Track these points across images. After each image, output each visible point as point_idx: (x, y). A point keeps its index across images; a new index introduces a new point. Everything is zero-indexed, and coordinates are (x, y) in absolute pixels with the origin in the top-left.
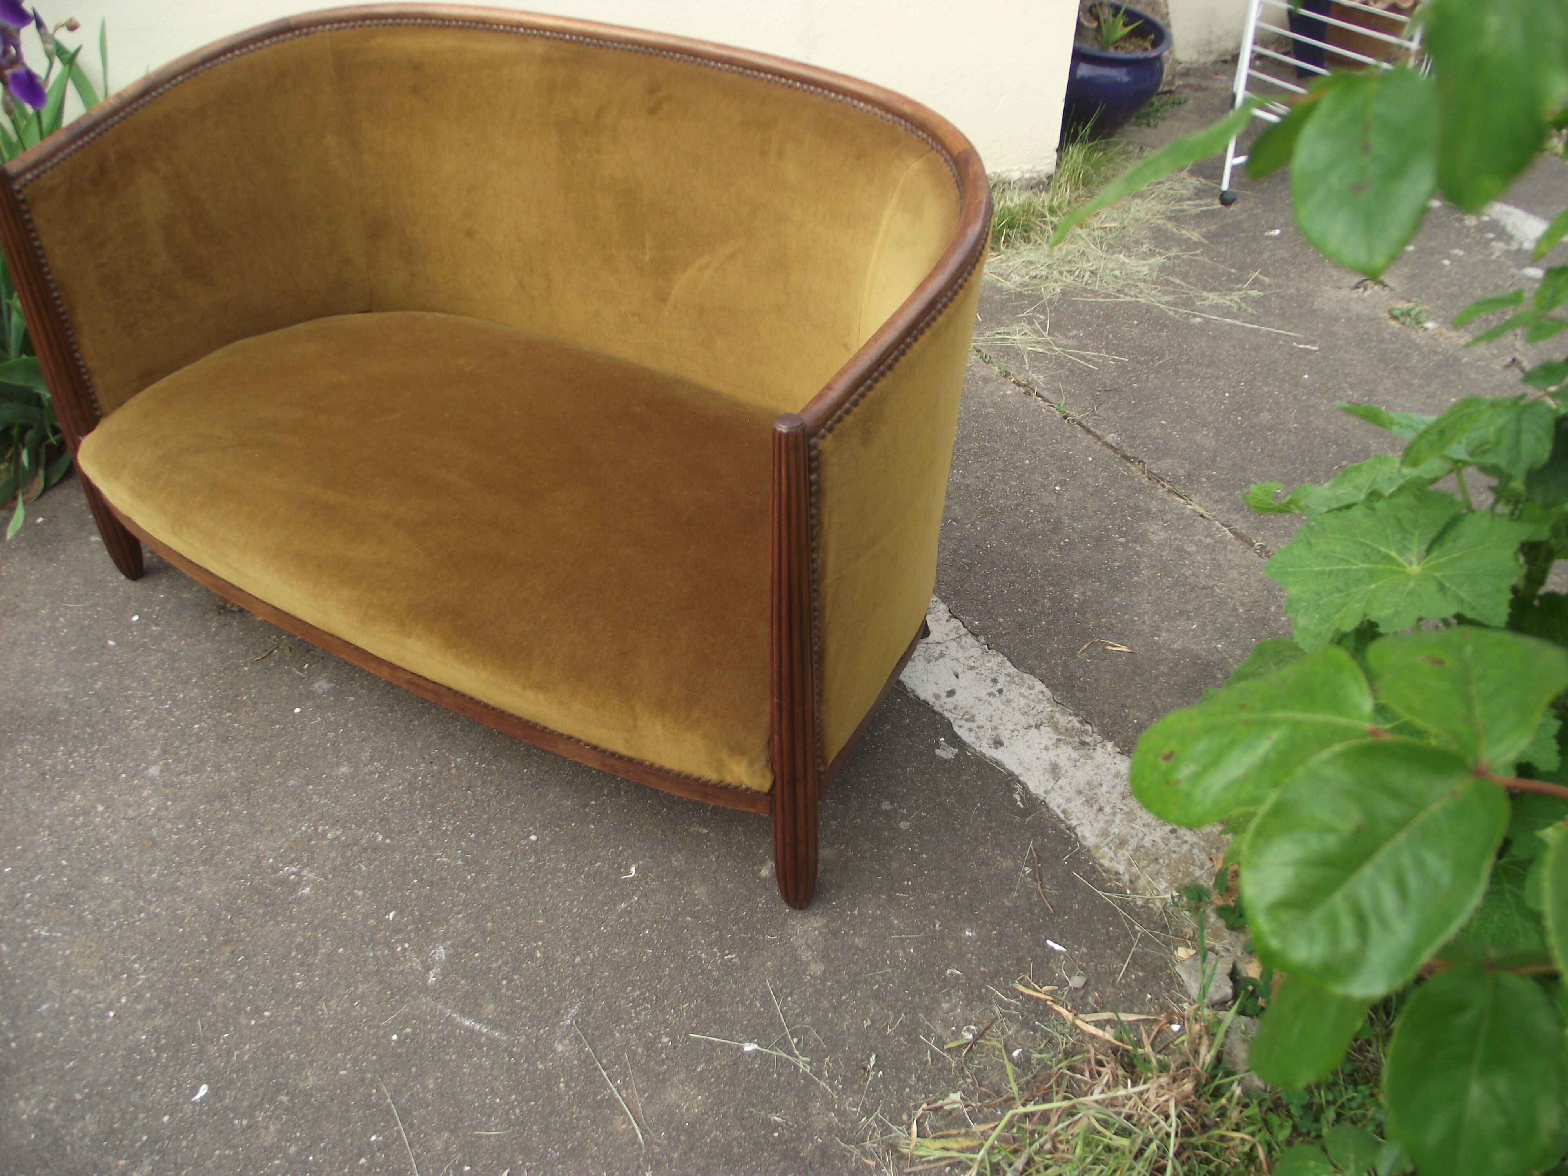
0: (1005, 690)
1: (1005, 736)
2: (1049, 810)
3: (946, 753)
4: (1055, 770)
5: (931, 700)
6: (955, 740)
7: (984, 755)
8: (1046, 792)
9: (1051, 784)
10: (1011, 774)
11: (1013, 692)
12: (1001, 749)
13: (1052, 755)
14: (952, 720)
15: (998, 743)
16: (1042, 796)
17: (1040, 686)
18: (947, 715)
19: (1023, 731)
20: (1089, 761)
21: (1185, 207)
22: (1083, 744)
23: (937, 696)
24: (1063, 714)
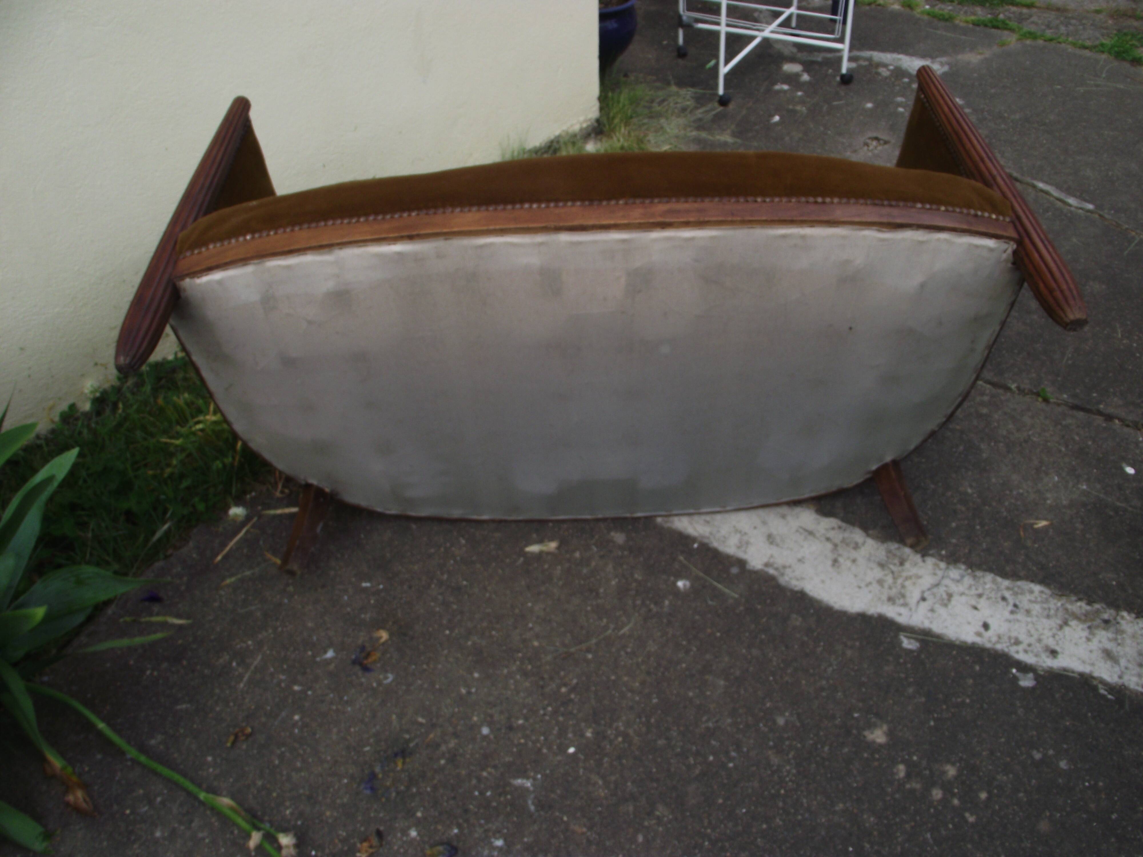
0: (1018, 603)
1: (1051, 643)
2: (1131, 691)
3: (1027, 682)
4: (1108, 655)
5: (978, 640)
6: (1025, 668)
7: (1051, 668)
8: (1120, 677)
9: (1117, 669)
10: (1082, 675)
11: (1024, 601)
12: (1060, 656)
13: (1094, 644)
14: (1006, 650)
15: (1054, 653)
16: (1120, 682)
17: (1037, 588)
18: (999, 647)
19: (1059, 633)
20: (1124, 636)
21: (700, 116)
22: (1106, 622)
23: (979, 634)
24: (1071, 603)
